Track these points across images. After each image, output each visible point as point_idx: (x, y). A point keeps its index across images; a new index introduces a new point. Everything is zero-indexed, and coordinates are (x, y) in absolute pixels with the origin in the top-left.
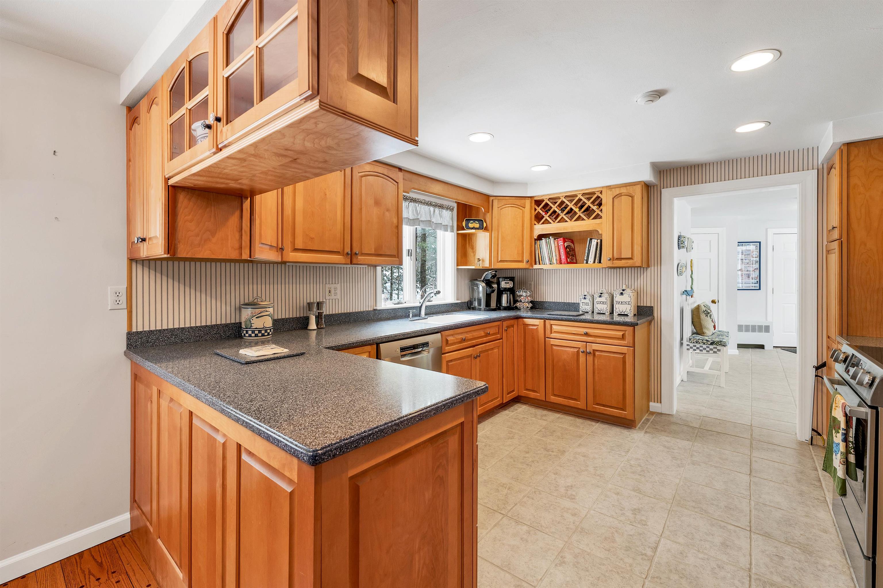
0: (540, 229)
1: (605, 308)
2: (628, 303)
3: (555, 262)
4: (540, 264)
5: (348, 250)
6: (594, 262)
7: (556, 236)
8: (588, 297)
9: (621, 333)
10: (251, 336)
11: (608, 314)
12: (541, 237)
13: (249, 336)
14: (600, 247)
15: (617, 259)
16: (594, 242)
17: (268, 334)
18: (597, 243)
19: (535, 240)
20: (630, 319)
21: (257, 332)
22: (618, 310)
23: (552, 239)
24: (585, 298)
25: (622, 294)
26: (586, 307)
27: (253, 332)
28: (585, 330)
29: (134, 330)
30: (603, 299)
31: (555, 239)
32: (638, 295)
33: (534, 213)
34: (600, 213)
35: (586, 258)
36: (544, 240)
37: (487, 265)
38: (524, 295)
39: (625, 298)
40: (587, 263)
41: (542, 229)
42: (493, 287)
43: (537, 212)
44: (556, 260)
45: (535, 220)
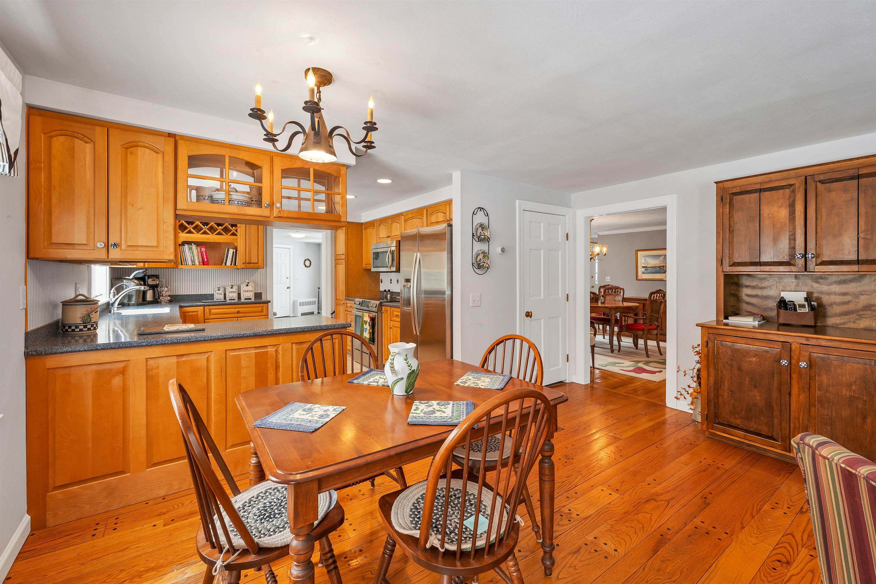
0: (183, 236)
1: (235, 296)
2: (251, 291)
3: (197, 263)
4: (182, 264)
6: (231, 264)
7: (199, 244)
8: (222, 289)
10: (90, 330)
11: (237, 299)
12: (184, 243)
13: (88, 330)
14: (235, 254)
15: (248, 263)
16: (231, 251)
18: (233, 252)
19: (180, 245)
20: (253, 300)
22: (245, 296)
23: (194, 247)
24: (219, 290)
25: (247, 285)
26: (220, 296)
27: (92, 326)
28: (237, 310)
30: (233, 290)
31: (197, 246)
32: (256, 285)
33: (178, 224)
34: (235, 232)
35: (225, 262)
36: (186, 246)
38: (165, 291)
39: (250, 288)
40: (226, 265)
41: (187, 237)
43: (180, 223)
44: (199, 262)
45: (179, 229)
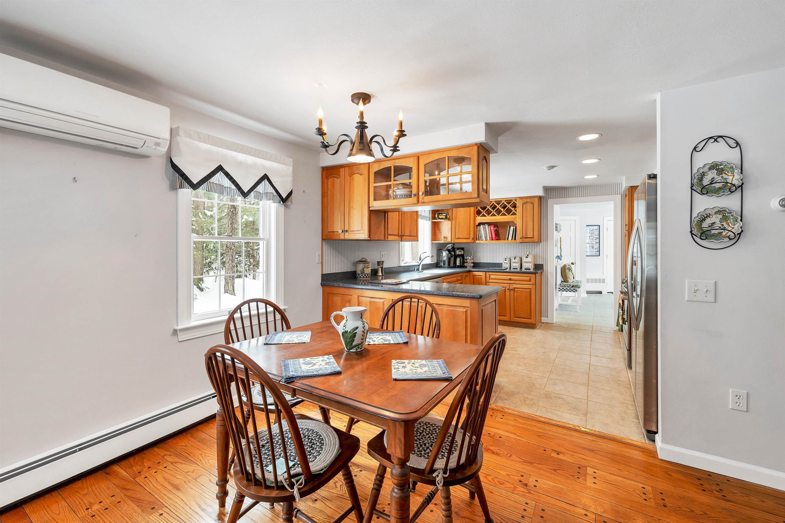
0: (480, 219)
1: (517, 265)
2: (530, 262)
3: (489, 239)
4: (479, 240)
5: (400, 234)
6: (512, 239)
7: (489, 224)
8: (508, 260)
9: (529, 278)
10: (364, 277)
11: (519, 269)
12: (480, 224)
14: (515, 231)
15: (525, 238)
16: (512, 228)
17: (369, 277)
18: (514, 229)
19: (477, 226)
20: (532, 270)
21: (366, 275)
22: (524, 266)
23: (487, 226)
24: (506, 260)
25: (527, 257)
26: (507, 265)
27: (365, 275)
28: (509, 277)
29: (323, 273)
30: (516, 260)
31: (488, 226)
32: (535, 257)
33: (476, 210)
34: (515, 212)
35: (507, 237)
36: (482, 226)
37: (449, 240)
38: (469, 259)
39: (529, 259)
40: (508, 240)
41: (481, 220)
42: (452, 254)
43: (478, 209)
44: (490, 238)
45: (476, 214)
